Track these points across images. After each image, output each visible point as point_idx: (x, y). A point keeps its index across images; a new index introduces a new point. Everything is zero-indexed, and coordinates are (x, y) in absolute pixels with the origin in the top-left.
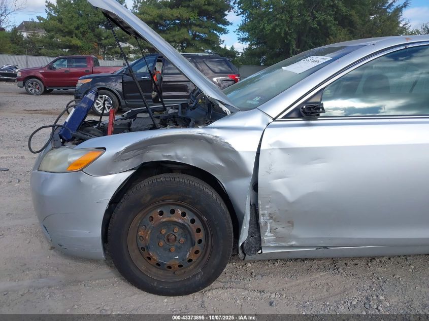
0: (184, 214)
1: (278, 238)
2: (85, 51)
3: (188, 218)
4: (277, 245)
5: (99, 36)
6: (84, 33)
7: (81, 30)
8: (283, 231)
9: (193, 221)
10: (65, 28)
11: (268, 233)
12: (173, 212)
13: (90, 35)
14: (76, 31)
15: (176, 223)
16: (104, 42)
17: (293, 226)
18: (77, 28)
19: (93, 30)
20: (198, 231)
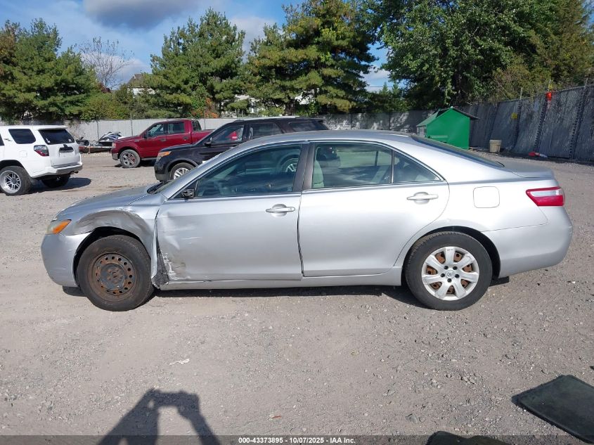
0: (120, 259)
1: (178, 274)
2: (196, 108)
3: (122, 262)
4: (178, 279)
5: (211, 90)
6: (194, 88)
7: (191, 84)
8: (179, 269)
9: (125, 264)
10: (172, 84)
11: (171, 271)
12: (113, 258)
13: (202, 89)
14: (185, 86)
15: (116, 266)
16: (217, 96)
17: (185, 266)
18: (186, 82)
19: (204, 83)
20: (129, 270)
